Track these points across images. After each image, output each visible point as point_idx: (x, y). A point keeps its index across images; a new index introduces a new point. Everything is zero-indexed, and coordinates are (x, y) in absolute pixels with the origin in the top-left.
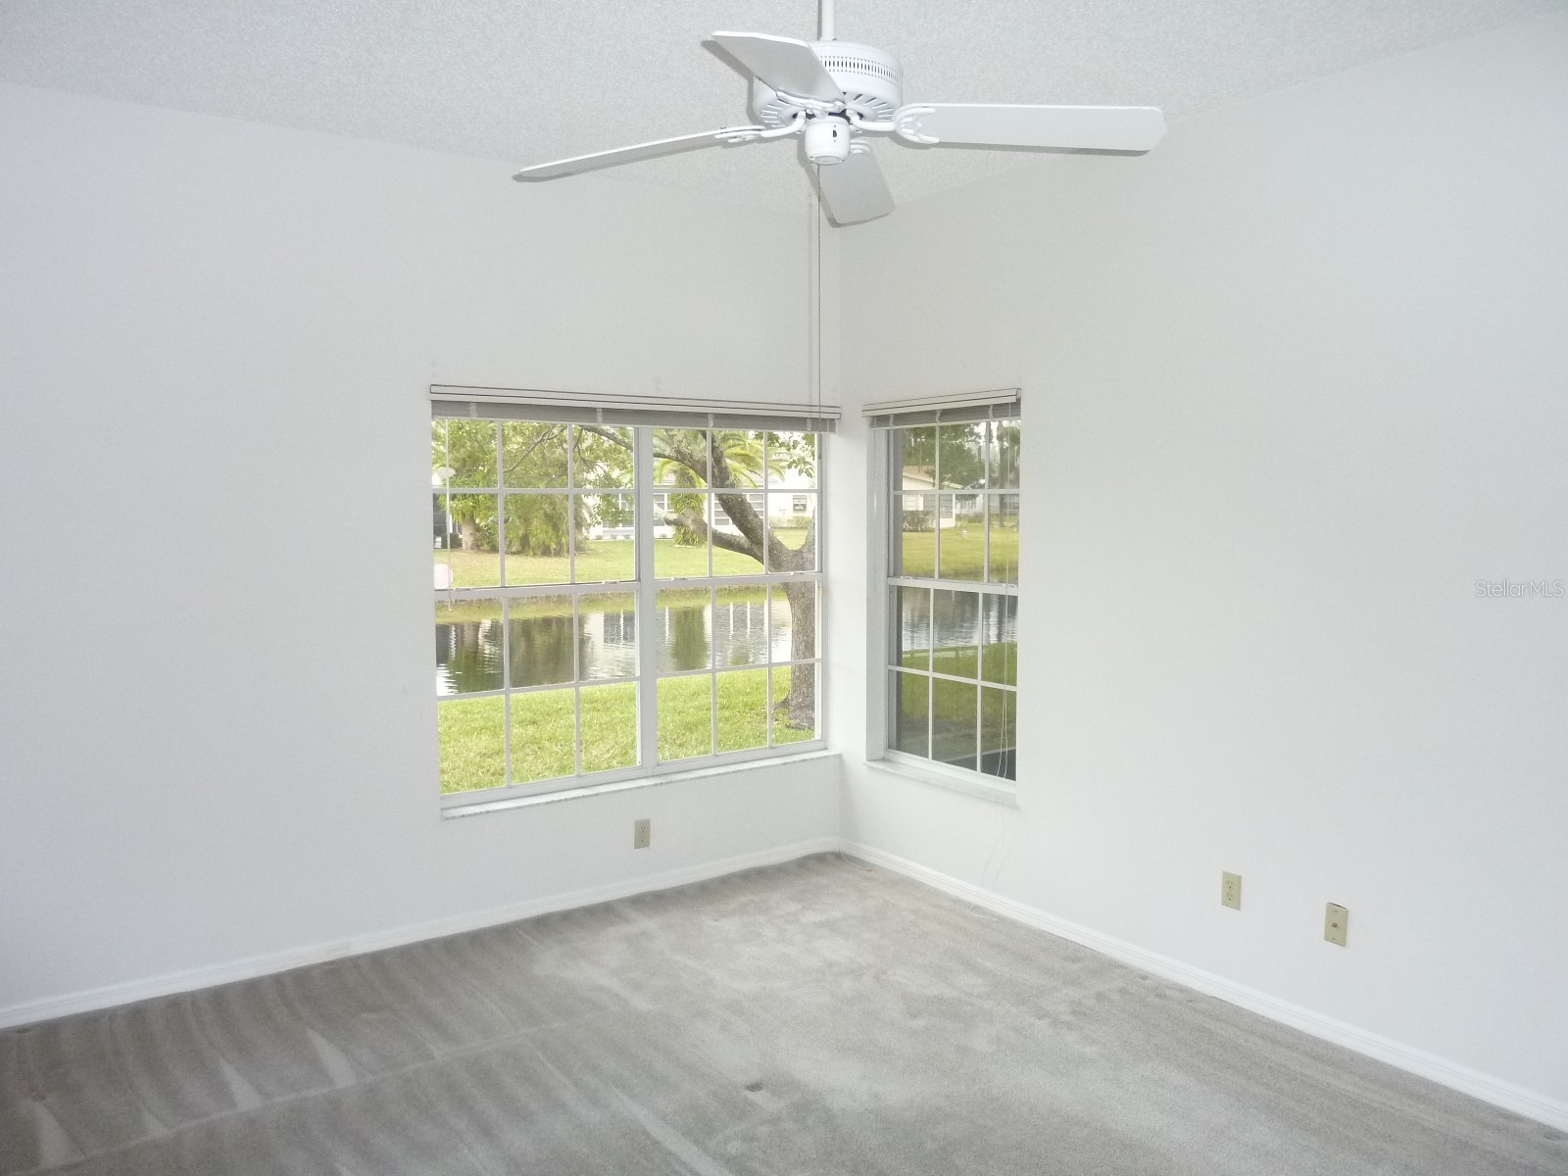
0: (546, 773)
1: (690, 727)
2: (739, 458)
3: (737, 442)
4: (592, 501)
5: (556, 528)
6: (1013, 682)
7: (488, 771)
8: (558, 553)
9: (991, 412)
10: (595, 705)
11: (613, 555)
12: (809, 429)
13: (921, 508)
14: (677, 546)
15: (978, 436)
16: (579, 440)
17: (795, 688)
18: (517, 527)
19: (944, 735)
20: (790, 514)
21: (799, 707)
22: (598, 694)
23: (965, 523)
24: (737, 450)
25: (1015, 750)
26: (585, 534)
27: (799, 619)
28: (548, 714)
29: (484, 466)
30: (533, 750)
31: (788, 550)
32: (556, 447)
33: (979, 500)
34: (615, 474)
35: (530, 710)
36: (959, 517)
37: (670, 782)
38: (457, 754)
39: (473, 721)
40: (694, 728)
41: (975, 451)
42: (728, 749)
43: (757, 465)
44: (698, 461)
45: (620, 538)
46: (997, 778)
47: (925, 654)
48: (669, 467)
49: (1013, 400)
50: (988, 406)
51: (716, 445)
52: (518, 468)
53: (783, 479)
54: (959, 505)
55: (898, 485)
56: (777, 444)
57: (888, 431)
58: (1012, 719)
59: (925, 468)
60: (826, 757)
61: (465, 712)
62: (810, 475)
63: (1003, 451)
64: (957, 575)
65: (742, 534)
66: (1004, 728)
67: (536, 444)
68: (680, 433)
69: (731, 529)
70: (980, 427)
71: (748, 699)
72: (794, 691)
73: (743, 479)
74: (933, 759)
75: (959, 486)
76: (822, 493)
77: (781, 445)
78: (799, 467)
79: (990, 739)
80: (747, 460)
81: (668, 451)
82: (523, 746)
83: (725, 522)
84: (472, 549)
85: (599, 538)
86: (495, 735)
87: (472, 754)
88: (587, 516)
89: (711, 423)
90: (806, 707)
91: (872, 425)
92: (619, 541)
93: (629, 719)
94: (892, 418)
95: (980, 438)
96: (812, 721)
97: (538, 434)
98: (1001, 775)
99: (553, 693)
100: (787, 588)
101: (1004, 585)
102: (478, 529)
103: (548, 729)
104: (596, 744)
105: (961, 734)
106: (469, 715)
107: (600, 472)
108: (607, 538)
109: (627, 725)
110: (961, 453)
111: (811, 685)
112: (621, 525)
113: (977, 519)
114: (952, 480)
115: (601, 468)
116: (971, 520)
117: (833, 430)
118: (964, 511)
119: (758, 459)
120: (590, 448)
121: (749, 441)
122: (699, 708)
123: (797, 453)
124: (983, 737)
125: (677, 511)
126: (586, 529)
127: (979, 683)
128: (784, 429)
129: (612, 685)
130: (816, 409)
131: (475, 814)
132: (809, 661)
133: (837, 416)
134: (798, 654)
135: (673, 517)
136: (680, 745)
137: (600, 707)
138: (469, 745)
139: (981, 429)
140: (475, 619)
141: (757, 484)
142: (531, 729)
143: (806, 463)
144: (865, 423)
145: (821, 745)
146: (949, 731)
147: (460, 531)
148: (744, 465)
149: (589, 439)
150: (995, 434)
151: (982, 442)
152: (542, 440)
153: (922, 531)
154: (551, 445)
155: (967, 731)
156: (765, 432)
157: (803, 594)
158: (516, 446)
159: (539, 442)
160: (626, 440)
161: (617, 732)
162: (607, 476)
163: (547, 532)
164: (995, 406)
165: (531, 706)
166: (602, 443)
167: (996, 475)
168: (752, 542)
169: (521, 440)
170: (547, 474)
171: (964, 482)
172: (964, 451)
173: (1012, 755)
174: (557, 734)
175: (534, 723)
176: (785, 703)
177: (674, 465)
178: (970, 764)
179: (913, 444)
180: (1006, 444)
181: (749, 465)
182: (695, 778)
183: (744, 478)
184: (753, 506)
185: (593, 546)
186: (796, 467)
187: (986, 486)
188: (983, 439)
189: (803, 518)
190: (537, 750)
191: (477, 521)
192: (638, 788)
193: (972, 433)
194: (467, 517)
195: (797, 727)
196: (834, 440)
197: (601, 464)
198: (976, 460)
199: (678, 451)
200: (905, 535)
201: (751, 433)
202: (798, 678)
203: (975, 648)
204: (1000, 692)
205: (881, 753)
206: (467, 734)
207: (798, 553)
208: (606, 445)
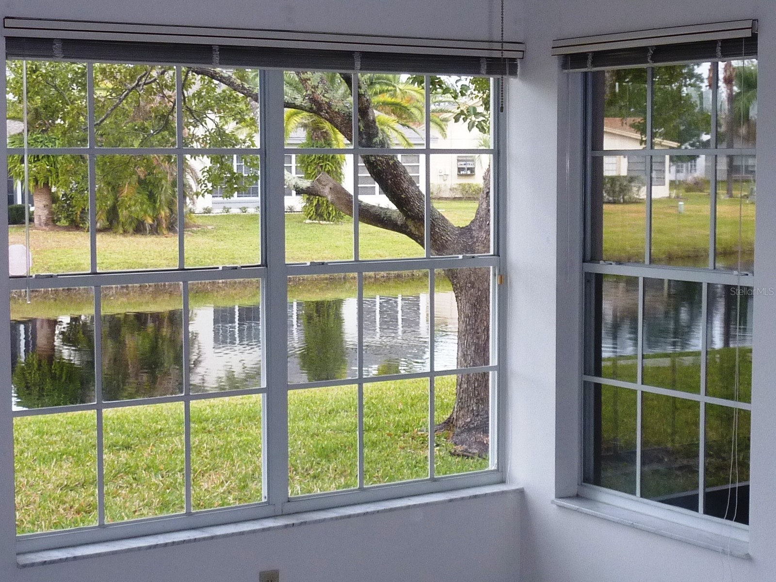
0: (145, 511)
1: (326, 454)
2: (388, 108)
3: (385, 88)
4: (200, 164)
5: (152, 197)
6: (747, 398)
7: (71, 507)
8: (155, 230)
9: (719, 49)
10: (204, 424)
11: (225, 232)
12: (483, 70)
13: (624, 173)
14: (308, 221)
15: (699, 78)
16: (184, 85)
17: (462, 403)
18: (106, 197)
19: (655, 466)
20: (454, 181)
21: (468, 429)
22: (208, 410)
23: (682, 193)
24: (386, 98)
25: (748, 486)
26: (190, 206)
27: (467, 316)
28: (145, 437)
29: (63, 119)
30: (128, 482)
31: (453, 227)
32: (155, 94)
33: (701, 161)
34: (230, 127)
35: (122, 430)
36: (673, 184)
37: (305, 523)
38: (31, 486)
39: (51, 444)
40: (332, 455)
41: (695, 98)
42: (375, 482)
43: (410, 116)
44: (338, 113)
45: (235, 211)
46: (724, 521)
47: (630, 362)
48: (297, 119)
49: (748, 34)
50: (715, 42)
51: (362, 91)
52: (107, 122)
53: (444, 136)
54: (673, 168)
55: (597, 143)
56: (439, 90)
57: (585, 74)
58: (745, 445)
59: (630, 120)
60: (503, 493)
61: (40, 433)
62: (482, 130)
63: (732, 98)
64: (671, 259)
65: (393, 207)
66: (734, 457)
67: (130, 90)
68: (314, 76)
69: (379, 200)
70: (701, 67)
71: (402, 419)
72: (461, 408)
73: (392, 134)
74: (642, 496)
75: (675, 144)
76: (499, 153)
77: (446, 91)
78: (468, 121)
79: (715, 472)
80: (400, 111)
81: (299, 101)
82: (115, 476)
83: (371, 191)
84: (46, 224)
85: (208, 211)
86: (79, 462)
87: (50, 486)
88: (192, 182)
89: (358, 64)
90: (476, 428)
91: (564, 66)
92: (234, 216)
93: (248, 444)
94: (590, 57)
95: (702, 81)
96: (485, 447)
97: (132, 78)
98: (730, 518)
99: (151, 409)
100: (452, 276)
101: (735, 272)
102: (54, 199)
103: (146, 455)
104: (207, 475)
105: (677, 466)
106: (45, 437)
107: (211, 125)
108: (217, 211)
109: (245, 451)
110: (678, 102)
111: (483, 401)
112: (236, 194)
113: (696, 186)
114: (666, 136)
115: (212, 120)
116: (689, 189)
117: (513, 73)
118: (681, 176)
119: (413, 110)
120: (198, 95)
121: (401, 87)
122: (339, 430)
123: (465, 102)
124: (706, 470)
125: (308, 176)
126: (191, 199)
127: (702, 398)
128: (449, 71)
129: (226, 399)
130: (498, 46)
131: (61, 561)
132: (481, 369)
133: (520, 55)
134: (465, 361)
135: (306, 184)
136: (315, 477)
137: (210, 426)
138: (47, 474)
139: (703, 69)
140: (51, 315)
141: (411, 142)
142: (124, 456)
143: (477, 114)
144: (554, 65)
145: (496, 478)
146: (660, 461)
147: (31, 202)
148: (393, 117)
149: (197, 83)
150: (721, 76)
151: (704, 86)
152: (138, 85)
153: (625, 202)
154: (150, 92)
155: (685, 462)
156: (425, 76)
157: (473, 284)
158: (104, 93)
159: (133, 88)
160: (246, 86)
161: (232, 460)
162: (220, 131)
163: (142, 204)
164: (724, 41)
165: (123, 426)
166: (214, 89)
167: (723, 129)
168: (408, 217)
169: (110, 85)
170: (144, 129)
171: (681, 138)
172: (681, 98)
173: (745, 492)
174: (157, 462)
175: (128, 447)
176: (449, 424)
177: (304, 117)
178: (690, 504)
179: (617, 90)
180: (735, 89)
181: (400, 117)
182: (337, 518)
183: (395, 134)
184: (408, 170)
185: (199, 222)
186: (465, 120)
187: (713, 145)
188: (706, 83)
189: (470, 186)
190: (132, 481)
191: (54, 189)
192: (263, 530)
193: (691, 75)
194: (41, 184)
195: (465, 455)
196: (515, 86)
197: (212, 116)
198: (697, 110)
199: (313, 100)
200: (606, 207)
201: (404, 77)
202: (466, 391)
203: (697, 354)
204: (730, 410)
205: (574, 490)
206: (44, 460)
207: (466, 231)
208: (218, 91)
